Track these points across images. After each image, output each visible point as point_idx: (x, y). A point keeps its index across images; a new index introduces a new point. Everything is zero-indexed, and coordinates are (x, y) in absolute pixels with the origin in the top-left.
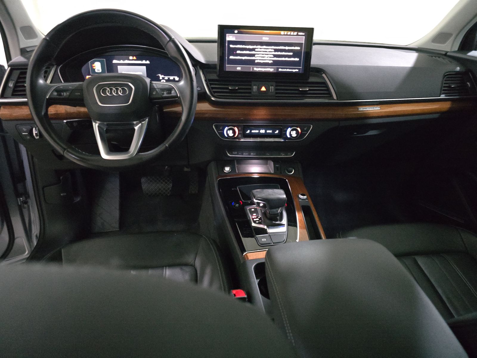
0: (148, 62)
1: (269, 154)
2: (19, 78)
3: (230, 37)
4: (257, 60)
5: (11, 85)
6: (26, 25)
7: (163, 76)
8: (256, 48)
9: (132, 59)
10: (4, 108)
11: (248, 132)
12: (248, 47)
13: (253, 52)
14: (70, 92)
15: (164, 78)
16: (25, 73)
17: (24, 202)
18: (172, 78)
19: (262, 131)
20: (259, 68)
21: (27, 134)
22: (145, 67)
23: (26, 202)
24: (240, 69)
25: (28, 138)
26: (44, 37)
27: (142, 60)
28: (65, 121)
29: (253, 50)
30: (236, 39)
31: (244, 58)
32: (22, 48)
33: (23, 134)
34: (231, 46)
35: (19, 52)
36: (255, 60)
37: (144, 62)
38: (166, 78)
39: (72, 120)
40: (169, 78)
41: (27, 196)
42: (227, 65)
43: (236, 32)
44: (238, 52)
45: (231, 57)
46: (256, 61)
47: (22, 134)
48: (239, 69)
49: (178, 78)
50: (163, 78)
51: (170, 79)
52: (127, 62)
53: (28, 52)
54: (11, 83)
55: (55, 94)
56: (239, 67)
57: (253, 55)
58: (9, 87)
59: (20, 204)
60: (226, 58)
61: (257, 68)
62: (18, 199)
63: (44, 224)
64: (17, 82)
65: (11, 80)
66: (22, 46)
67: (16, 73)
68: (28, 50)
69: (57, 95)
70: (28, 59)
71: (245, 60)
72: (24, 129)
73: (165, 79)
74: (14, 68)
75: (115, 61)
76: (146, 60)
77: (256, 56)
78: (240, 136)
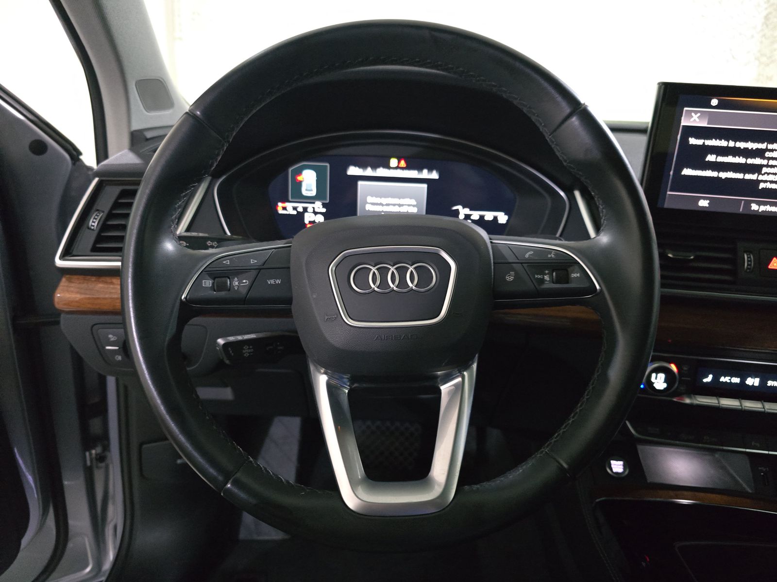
0: (435, 175)
1: (758, 445)
2: (116, 205)
3: (693, 118)
4: (766, 181)
5: (94, 223)
6: (151, 75)
7: (467, 211)
8: (767, 150)
9: (396, 168)
10: (70, 281)
11: (709, 379)
12: (741, 145)
13: (757, 161)
14: (253, 273)
15: (471, 215)
16: (133, 193)
17: (100, 457)
18: (489, 216)
19: (753, 382)
20: (765, 204)
21: (117, 348)
22: (425, 186)
23: (101, 458)
24: (707, 206)
25: (119, 358)
26: (187, 108)
27: (420, 169)
28: (221, 341)
29: (760, 153)
30: (708, 124)
31: (723, 175)
32: (135, 131)
33: (108, 348)
34: (693, 141)
35: (126, 140)
36: (758, 182)
37: (425, 174)
38: (476, 215)
39: (240, 338)
40: (482, 217)
41: (106, 448)
42: (671, 191)
43: (714, 102)
44: (711, 158)
45: (687, 172)
46: (762, 186)
47: (104, 347)
48: (704, 203)
49: (506, 217)
50: (467, 217)
51: (486, 218)
52: (381, 172)
53: (147, 140)
54: (94, 218)
55: (208, 283)
56: (705, 198)
57: (757, 169)
58: (89, 228)
59: (89, 463)
60: (671, 173)
61: (759, 204)
62: (87, 454)
63: (132, 524)
64: (110, 216)
65: (98, 210)
66: (136, 126)
67: (112, 193)
68: (149, 135)
69: (213, 288)
70: (146, 158)
71: (727, 180)
72: (110, 336)
73: (472, 218)
74: (108, 178)
75: (353, 171)
76: (430, 170)
77: (764, 170)
78: (682, 388)
